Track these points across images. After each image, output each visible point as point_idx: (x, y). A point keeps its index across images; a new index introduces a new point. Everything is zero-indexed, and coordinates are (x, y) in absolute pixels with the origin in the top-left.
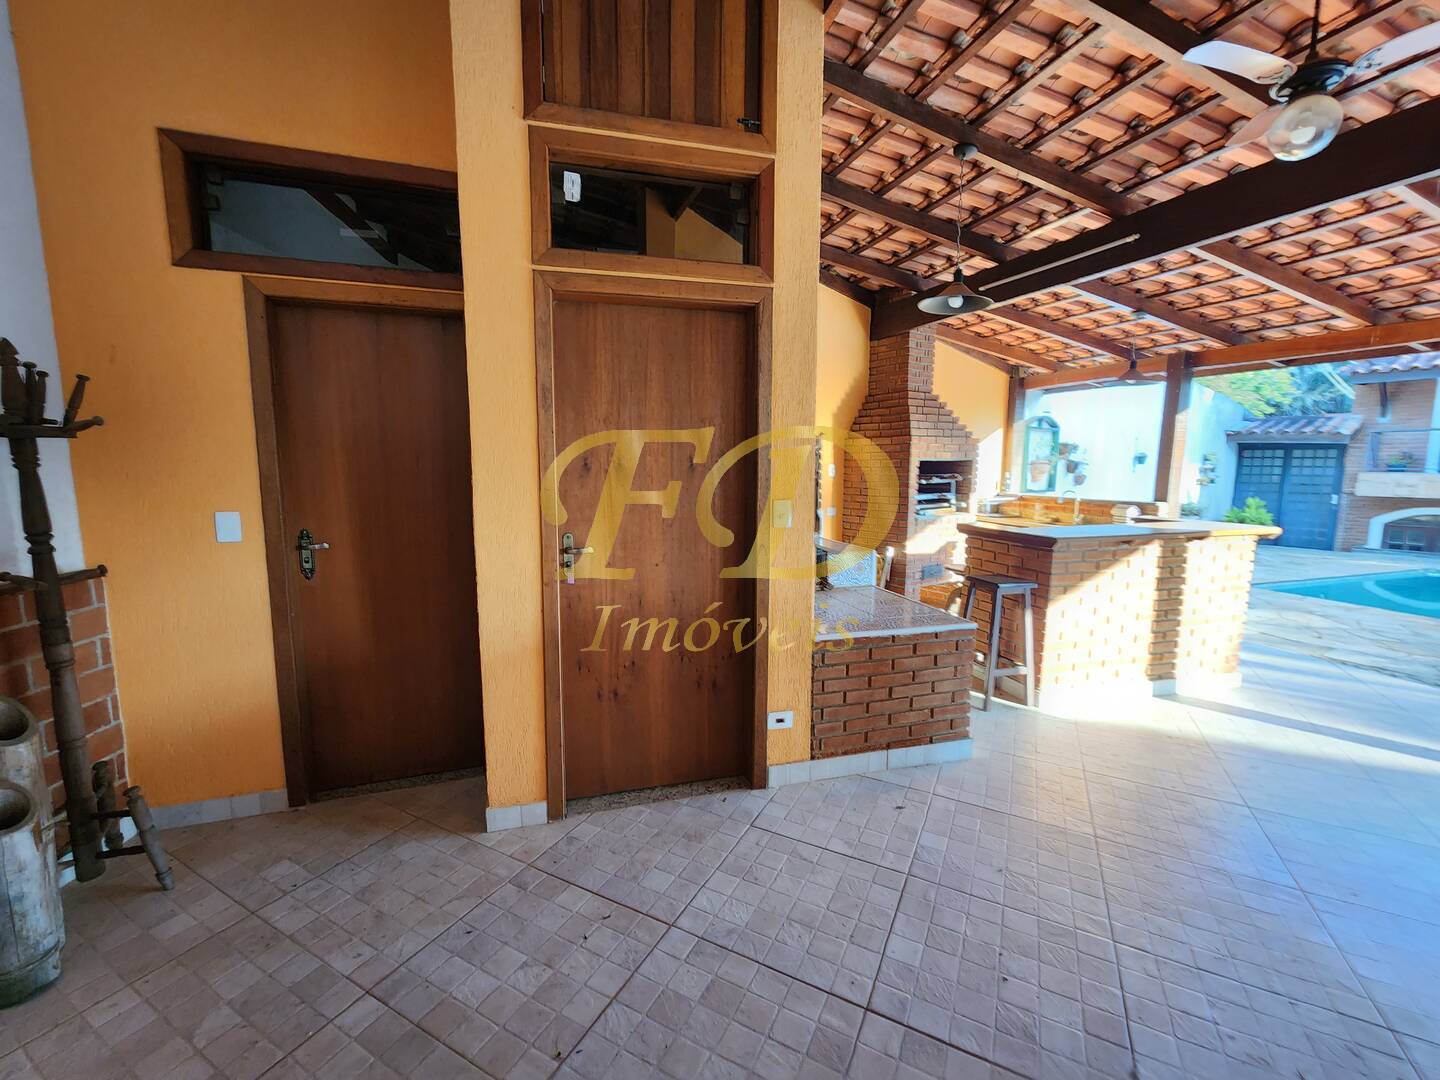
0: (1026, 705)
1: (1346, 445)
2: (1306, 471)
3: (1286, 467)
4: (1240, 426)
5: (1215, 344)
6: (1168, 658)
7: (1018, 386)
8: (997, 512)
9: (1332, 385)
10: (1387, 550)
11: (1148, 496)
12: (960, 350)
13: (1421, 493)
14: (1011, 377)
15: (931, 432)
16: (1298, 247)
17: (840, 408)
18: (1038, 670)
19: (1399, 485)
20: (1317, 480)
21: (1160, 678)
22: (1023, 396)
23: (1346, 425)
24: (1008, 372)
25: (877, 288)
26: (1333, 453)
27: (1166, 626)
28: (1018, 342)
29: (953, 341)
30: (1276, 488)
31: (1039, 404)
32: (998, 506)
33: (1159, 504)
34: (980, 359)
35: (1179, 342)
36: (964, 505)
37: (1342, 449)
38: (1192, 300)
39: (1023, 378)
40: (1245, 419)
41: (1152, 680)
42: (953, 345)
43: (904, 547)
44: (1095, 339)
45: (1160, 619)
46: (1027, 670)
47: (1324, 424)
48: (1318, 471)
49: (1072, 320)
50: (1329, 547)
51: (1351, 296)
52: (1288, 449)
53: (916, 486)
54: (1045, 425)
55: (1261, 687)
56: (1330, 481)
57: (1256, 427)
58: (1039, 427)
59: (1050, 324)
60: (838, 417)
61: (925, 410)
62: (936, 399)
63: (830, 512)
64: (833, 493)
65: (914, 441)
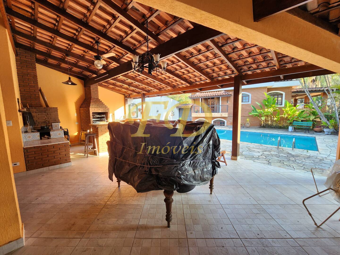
14: (125, 96)
15: (96, 107)
17: (76, 101)
19: (196, 115)
24: (123, 95)
47: (188, 105)
53: (92, 117)
54: (134, 105)
56: (190, 114)
57: (181, 106)
60: (76, 103)
61: (95, 102)
62: (100, 100)
63: (76, 123)
64: (77, 119)
65: (90, 108)
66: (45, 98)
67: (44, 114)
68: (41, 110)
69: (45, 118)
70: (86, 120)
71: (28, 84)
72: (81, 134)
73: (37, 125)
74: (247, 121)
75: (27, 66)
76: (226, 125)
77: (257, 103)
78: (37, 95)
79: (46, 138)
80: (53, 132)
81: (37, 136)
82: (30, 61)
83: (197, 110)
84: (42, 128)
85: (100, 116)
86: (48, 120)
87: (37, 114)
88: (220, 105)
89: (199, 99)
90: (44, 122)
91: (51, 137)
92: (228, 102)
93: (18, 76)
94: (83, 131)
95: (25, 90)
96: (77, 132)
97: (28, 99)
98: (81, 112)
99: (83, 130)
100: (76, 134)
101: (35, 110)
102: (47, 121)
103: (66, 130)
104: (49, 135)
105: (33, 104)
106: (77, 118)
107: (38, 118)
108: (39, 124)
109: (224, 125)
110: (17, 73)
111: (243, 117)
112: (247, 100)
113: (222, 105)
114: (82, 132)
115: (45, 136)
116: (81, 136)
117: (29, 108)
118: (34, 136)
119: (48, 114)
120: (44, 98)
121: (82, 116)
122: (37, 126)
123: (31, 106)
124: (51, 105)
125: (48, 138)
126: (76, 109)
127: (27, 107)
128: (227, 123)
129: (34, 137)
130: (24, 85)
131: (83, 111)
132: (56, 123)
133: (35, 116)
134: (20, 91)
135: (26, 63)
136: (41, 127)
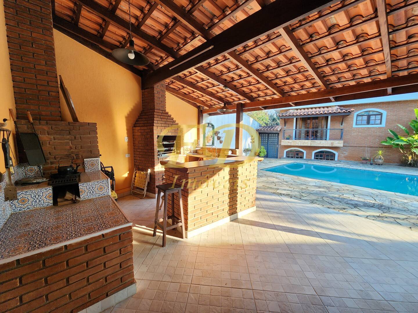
0: (182, 238)
1: (279, 133)
2: (272, 139)
3: (268, 138)
4: (259, 128)
5: (248, 101)
6: (234, 206)
7: (200, 113)
8: (196, 153)
9: (276, 120)
10: (287, 158)
11: (233, 147)
12: (178, 97)
13: (292, 144)
14: (198, 110)
15: (162, 125)
16: (264, 67)
17: (128, 115)
18: (186, 223)
19: (288, 142)
20: (274, 142)
21: (233, 214)
22: (202, 115)
23: (279, 128)
24: (197, 108)
25: (142, 69)
26: (277, 135)
27: (233, 195)
28: (197, 97)
29: (177, 95)
30: (266, 143)
31: (207, 119)
32: (197, 150)
33: (236, 149)
34: (187, 102)
35: (239, 100)
36: (179, 151)
37: (278, 134)
38: (240, 85)
39: (202, 110)
40: (260, 126)
41: (230, 215)
42: (177, 96)
43: (154, 169)
44: (217, 97)
45: (231, 193)
46: (182, 224)
47: (275, 128)
48: (274, 139)
49: (209, 89)
50: (277, 158)
51: (278, 87)
52: (268, 134)
53: (157, 145)
54: (210, 125)
55: (261, 209)
56: (276, 142)
57: (262, 129)
58: (208, 126)
59: (203, 90)
60: (128, 118)
61: (162, 117)
62: (167, 113)
63: (127, 156)
64: (128, 148)
65: (155, 128)
66: (72, 102)
67: (68, 137)
68: (60, 129)
69: (68, 147)
70: (145, 151)
71: (31, 66)
72: (135, 176)
73: (52, 163)
74: (379, 154)
75: (31, 23)
76: (336, 159)
77: (399, 125)
78: (53, 94)
79: (67, 200)
80: (85, 184)
81: (43, 198)
82: (40, 10)
83: (290, 136)
84: (62, 172)
85: (168, 143)
86: (77, 150)
87: (52, 137)
88: (328, 128)
89: (293, 119)
90: (68, 157)
91: (80, 197)
92: (343, 124)
93: (8, 45)
94: (138, 170)
95: (24, 81)
96: (128, 172)
97: (32, 101)
98: (136, 134)
99: (138, 168)
100: (126, 175)
101: (45, 128)
102: (72, 152)
103: (109, 170)
104: (77, 192)
105: (43, 113)
106: (128, 145)
107: (53, 147)
108: (55, 159)
109: (332, 160)
110: (7, 36)
111: (370, 148)
112: (379, 122)
113: (331, 128)
114: (136, 173)
115: (64, 195)
116: (135, 179)
117: (32, 123)
118: (37, 196)
119: (75, 138)
120: (68, 102)
121: (137, 142)
122: (50, 165)
123: (38, 118)
124: (83, 118)
125: (74, 202)
126: (128, 130)
127: (27, 118)
128: (338, 156)
129: (38, 201)
130: (23, 68)
131: (140, 134)
132: (93, 159)
133: (48, 142)
134: (13, 81)
135: (29, 16)
136: (60, 169)
